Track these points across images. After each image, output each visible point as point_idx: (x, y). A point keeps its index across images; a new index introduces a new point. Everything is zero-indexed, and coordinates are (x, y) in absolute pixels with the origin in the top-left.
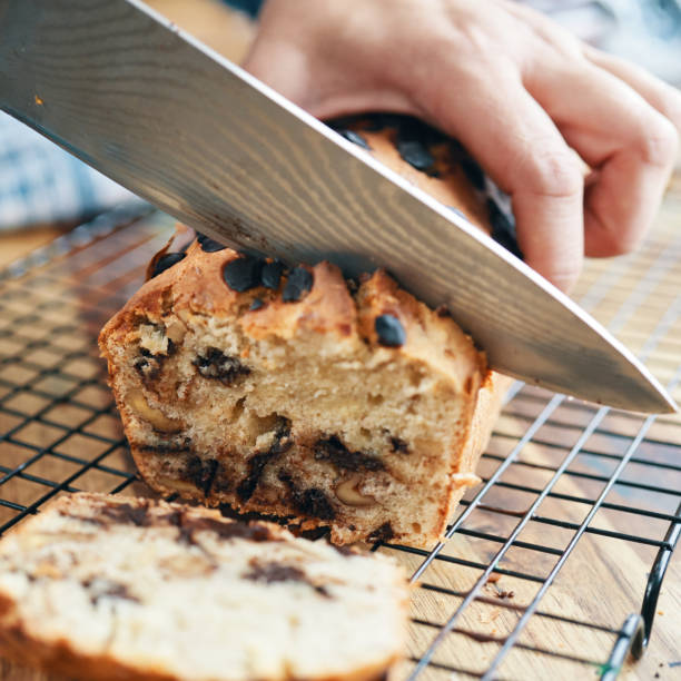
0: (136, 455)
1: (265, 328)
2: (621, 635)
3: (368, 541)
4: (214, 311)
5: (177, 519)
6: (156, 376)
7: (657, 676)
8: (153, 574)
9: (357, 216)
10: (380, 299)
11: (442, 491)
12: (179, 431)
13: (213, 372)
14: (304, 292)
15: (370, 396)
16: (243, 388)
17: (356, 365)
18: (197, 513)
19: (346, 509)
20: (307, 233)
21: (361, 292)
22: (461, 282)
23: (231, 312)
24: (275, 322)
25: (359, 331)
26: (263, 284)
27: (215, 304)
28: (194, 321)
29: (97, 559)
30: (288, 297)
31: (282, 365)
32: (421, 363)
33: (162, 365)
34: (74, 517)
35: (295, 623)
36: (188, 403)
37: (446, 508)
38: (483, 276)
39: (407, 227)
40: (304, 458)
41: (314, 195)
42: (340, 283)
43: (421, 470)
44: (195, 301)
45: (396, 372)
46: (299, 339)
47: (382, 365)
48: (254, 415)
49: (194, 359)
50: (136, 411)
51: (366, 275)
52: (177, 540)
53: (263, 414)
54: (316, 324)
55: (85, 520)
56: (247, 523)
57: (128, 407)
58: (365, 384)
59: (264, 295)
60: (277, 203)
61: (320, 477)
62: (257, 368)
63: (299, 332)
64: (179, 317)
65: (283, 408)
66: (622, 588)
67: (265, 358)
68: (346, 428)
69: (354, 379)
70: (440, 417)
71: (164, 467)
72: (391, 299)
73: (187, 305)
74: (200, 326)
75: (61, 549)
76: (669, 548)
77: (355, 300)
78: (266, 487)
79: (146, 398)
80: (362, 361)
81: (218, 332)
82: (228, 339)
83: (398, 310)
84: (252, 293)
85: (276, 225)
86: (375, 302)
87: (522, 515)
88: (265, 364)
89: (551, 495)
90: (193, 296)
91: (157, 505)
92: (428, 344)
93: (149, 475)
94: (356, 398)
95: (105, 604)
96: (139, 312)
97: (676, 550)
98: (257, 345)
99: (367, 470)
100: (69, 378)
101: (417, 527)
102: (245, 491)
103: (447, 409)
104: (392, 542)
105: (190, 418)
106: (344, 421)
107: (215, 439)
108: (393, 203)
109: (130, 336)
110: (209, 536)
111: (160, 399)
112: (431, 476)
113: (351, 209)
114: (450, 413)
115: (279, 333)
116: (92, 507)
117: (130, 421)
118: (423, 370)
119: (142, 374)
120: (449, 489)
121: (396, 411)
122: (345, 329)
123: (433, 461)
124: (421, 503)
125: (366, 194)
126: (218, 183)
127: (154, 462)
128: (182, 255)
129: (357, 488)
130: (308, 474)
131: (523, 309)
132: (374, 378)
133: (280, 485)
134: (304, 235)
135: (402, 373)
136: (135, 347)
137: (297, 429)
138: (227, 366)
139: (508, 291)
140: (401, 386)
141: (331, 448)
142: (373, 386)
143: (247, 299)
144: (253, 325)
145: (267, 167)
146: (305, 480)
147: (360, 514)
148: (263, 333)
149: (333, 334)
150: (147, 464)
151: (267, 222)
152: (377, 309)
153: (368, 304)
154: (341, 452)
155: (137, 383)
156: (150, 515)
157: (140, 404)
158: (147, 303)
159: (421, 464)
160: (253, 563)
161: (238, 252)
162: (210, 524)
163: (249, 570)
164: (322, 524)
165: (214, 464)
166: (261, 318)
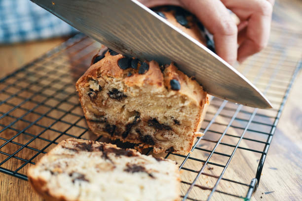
0: (89, 123)
1: (132, 83)
2: (250, 187)
3: (166, 152)
4: (115, 76)
5: (102, 149)
6: (95, 97)
7: (261, 197)
8: (94, 170)
9: (164, 43)
10: (172, 74)
11: (191, 138)
12: (103, 116)
13: (115, 97)
14: (146, 71)
15: (167, 106)
16: (124, 102)
17: (163, 96)
18: (109, 146)
19: (159, 142)
20: (146, 48)
21: (165, 71)
22: (199, 65)
23: (121, 77)
24: (136, 81)
25: (164, 85)
26: (132, 67)
27: (116, 74)
28: (108, 79)
29: (75, 165)
30: (140, 72)
31: (138, 95)
32: (186, 96)
33: (97, 94)
34: (67, 148)
35: (142, 188)
36: (106, 107)
37: (192, 143)
38: (207, 62)
39: (181, 46)
40: (144, 125)
41: (149, 35)
42: (158, 68)
43: (184, 130)
44: (109, 73)
45: (177, 98)
46: (144, 87)
47: (172, 96)
48: (128, 111)
49: (108, 92)
50: (88, 109)
51: (167, 65)
52: (102, 156)
53: (131, 111)
54: (150, 82)
55: (71, 149)
56: (125, 149)
57: (86, 107)
58: (166, 102)
59: (132, 70)
60: (136, 38)
61: (150, 131)
62: (129, 95)
63: (144, 85)
64: (103, 78)
65: (137, 109)
66: (249, 165)
67: (132, 92)
68: (159, 116)
69: (162, 100)
70: (191, 113)
71: (98, 127)
72: (176, 74)
73: (106, 74)
74: (110, 81)
75: (62, 161)
76: (265, 154)
77: (163, 73)
78: (132, 134)
79: (92, 105)
80: (165, 95)
81: (116, 83)
82: (120, 85)
83: (178, 78)
84: (128, 70)
85: (136, 45)
86: (170, 74)
87: (217, 142)
88: (132, 94)
89: (226, 134)
90: (108, 71)
91: (95, 143)
92: (188, 89)
93: (93, 129)
94: (162, 107)
95: (77, 182)
96: (89, 76)
97: (267, 155)
98: (129, 88)
99: (166, 130)
100: (66, 93)
101: (182, 148)
102: (125, 135)
103: (193, 111)
104: (174, 153)
105: (106, 112)
106: (158, 114)
107: (115, 118)
108: (176, 38)
109: (87, 84)
110: (113, 155)
111: (96, 105)
112: (187, 132)
113: (162, 40)
114: (195, 112)
115: (137, 85)
116: (73, 144)
117: (86, 112)
118: (186, 98)
119: (90, 97)
120: (193, 137)
121: (176, 111)
122: (160, 84)
123: (188, 128)
124: (184, 141)
125: (167, 35)
126: (116, 32)
127: (94, 125)
128: (103, 56)
129: (162, 135)
130: (146, 130)
131: (221, 74)
132: (169, 100)
133: (136, 134)
134: (145, 49)
135: (179, 99)
136: (88, 88)
137: (142, 116)
138: (119, 95)
139: (215, 68)
140: (178, 103)
141: (153, 122)
142: (169, 102)
143: (127, 72)
144: (128, 82)
145: (132, 26)
146: (145, 132)
147: (163, 143)
148: (132, 84)
149: (156, 86)
150: (92, 126)
151: (133, 45)
152: (171, 77)
153: (168, 75)
154: (157, 124)
155: (89, 100)
156: (93, 147)
157: (90, 107)
158: (92, 73)
159: (184, 128)
160: (128, 165)
161: (123, 55)
162: (113, 150)
163: (126, 168)
164: (150, 146)
165: (114, 126)
166: (131, 79)
